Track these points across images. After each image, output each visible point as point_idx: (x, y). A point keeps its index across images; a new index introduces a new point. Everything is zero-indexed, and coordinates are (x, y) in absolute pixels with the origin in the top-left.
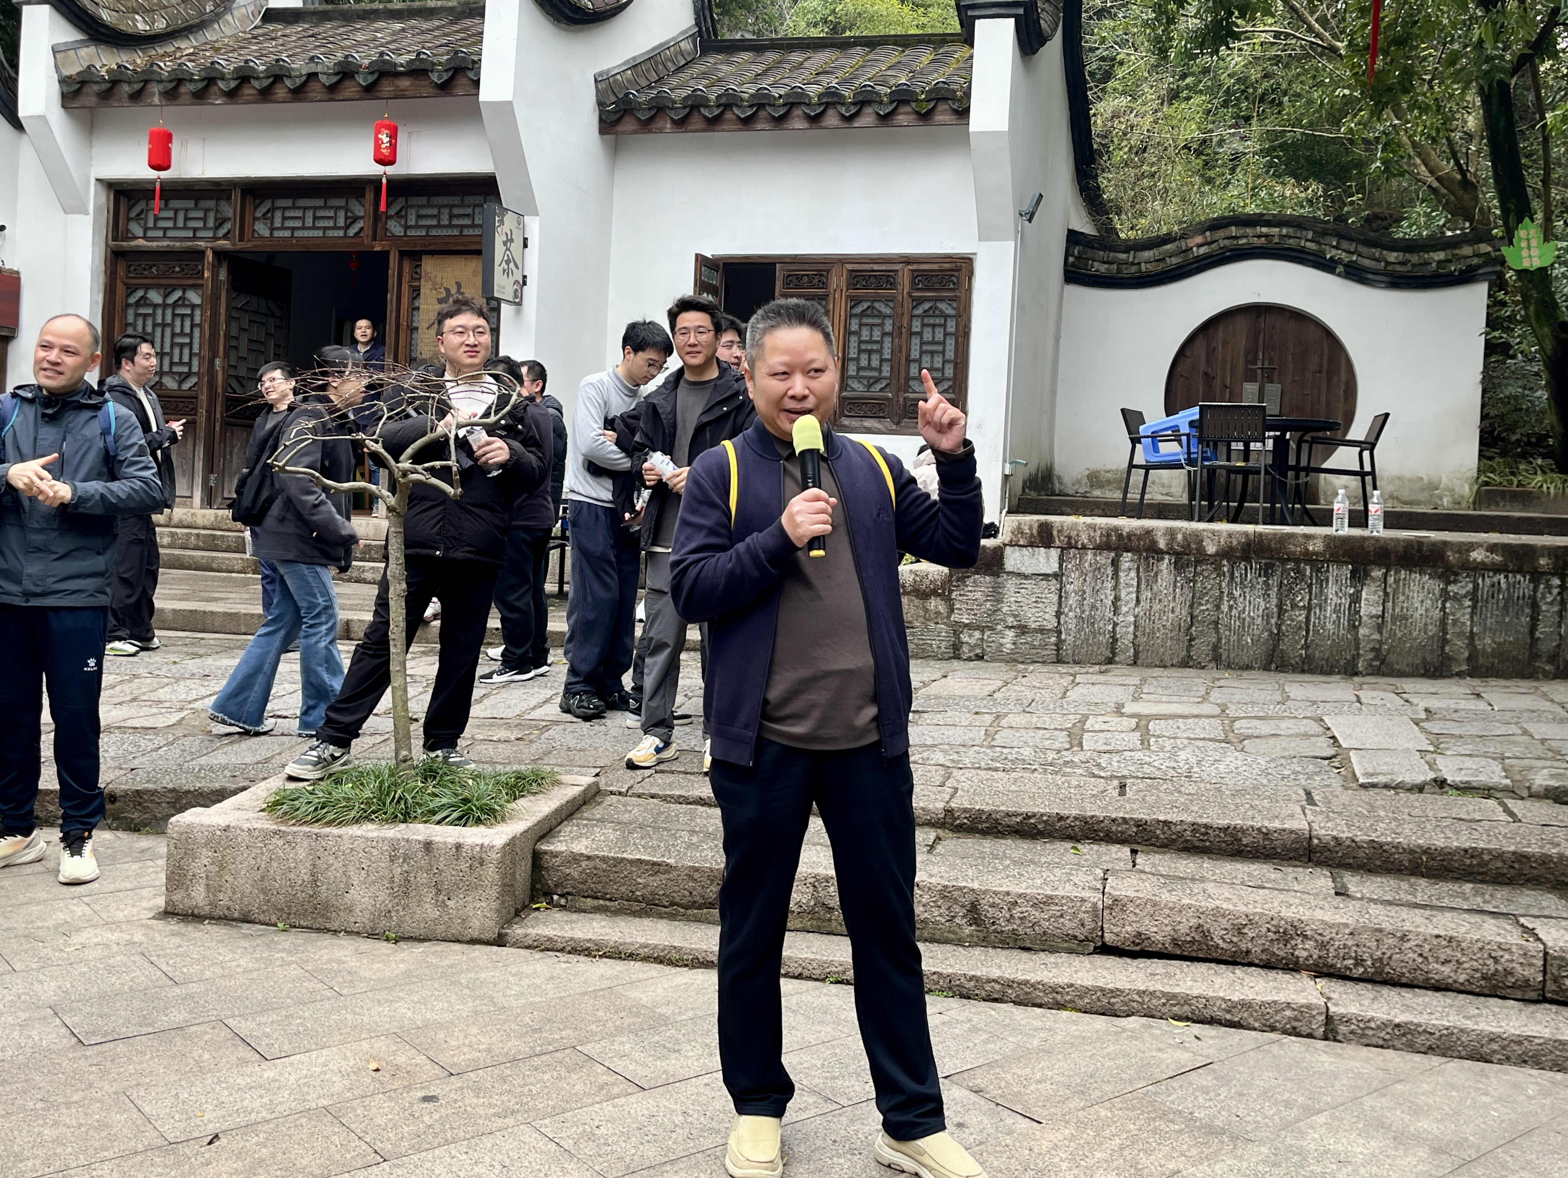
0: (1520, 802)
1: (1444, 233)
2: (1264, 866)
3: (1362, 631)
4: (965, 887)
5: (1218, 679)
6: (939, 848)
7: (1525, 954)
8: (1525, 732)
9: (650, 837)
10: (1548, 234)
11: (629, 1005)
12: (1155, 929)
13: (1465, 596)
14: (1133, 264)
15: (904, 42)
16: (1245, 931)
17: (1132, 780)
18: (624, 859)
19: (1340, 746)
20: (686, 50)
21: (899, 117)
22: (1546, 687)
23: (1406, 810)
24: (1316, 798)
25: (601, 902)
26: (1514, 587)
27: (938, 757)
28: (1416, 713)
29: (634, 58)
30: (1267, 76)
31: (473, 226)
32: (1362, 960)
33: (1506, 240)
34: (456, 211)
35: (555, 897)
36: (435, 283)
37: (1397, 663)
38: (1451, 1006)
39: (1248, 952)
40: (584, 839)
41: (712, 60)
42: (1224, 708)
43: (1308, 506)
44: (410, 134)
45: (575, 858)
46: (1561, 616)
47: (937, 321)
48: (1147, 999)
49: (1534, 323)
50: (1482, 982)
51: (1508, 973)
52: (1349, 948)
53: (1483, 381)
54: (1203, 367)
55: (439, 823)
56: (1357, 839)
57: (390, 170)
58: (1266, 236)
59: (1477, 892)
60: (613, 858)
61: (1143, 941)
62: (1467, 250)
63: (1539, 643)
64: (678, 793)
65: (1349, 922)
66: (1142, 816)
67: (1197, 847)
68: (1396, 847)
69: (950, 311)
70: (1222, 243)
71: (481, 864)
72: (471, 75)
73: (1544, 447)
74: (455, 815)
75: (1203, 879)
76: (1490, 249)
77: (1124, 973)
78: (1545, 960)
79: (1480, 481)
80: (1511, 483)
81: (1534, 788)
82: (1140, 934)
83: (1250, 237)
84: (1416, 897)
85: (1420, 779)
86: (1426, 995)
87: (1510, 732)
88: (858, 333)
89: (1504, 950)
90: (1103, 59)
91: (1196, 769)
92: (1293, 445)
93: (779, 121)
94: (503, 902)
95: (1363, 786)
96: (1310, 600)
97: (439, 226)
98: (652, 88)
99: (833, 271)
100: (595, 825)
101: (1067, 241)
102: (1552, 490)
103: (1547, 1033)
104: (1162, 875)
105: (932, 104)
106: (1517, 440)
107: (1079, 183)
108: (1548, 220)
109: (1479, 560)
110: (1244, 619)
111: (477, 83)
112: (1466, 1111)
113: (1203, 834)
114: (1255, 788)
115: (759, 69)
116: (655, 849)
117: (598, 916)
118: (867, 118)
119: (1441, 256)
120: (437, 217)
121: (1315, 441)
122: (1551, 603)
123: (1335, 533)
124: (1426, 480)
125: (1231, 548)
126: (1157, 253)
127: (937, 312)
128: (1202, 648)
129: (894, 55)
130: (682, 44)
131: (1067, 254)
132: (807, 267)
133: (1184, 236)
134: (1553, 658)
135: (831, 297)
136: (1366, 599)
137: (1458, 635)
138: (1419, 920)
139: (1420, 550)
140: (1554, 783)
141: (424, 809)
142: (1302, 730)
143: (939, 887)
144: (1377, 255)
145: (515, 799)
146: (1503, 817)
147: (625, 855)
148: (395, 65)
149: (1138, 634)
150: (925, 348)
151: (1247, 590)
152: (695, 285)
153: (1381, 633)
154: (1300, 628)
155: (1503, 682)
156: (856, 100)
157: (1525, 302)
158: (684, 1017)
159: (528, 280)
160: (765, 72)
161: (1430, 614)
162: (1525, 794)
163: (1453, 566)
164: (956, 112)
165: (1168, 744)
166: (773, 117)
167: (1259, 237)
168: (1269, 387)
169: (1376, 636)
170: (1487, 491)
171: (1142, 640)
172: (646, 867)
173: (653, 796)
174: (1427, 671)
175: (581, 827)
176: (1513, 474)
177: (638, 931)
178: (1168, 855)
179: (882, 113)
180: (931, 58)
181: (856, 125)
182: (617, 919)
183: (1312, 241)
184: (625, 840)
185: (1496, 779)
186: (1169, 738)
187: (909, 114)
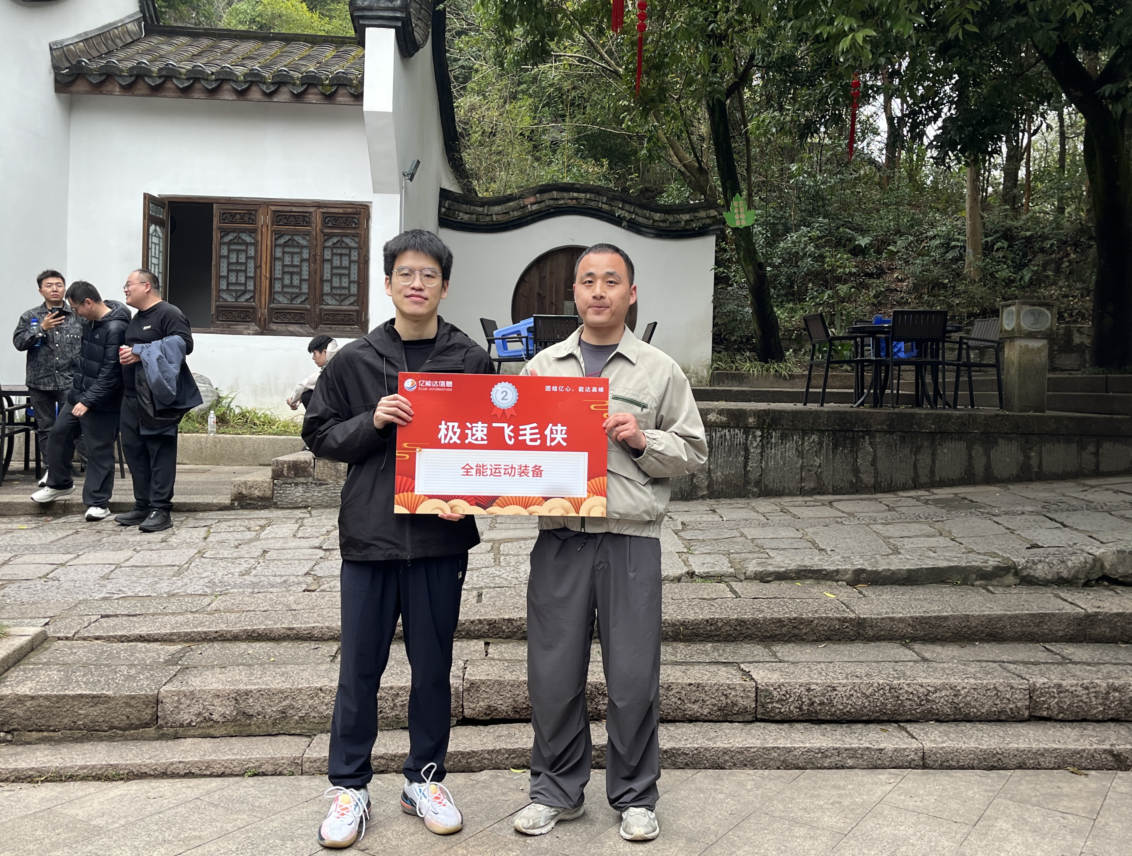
0: (740, 584)
1: (688, 202)
7: (744, 690)
8: (742, 535)
9: (92, 675)
10: (750, 205)
11: (66, 821)
12: (501, 702)
14: (487, 215)
15: (314, 40)
17: (487, 590)
18: (66, 695)
20: (132, 31)
21: (309, 96)
22: (754, 502)
25: (45, 734)
26: (734, 438)
28: (675, 525)
29: (86, 33)
30: (575, 88)
33: (726, 208)
35: (2, 734)
38: (699, 732)
40: (29, 682)
41: (156, 41)
45: (20, 699)
46: (762, 456)
47: (344, 252)
48: (494, 756)
49: (743, 263)
50: (718, 713)
51: (734, 704)
53: (713, 302)
54: (536, 290)
58: (576, 199)
59: (715, 648)
60: (56, 696)
61: (492, 712)
62: (702, 214)
63: (750, 473)
64: (120, 633)
66: (493, 617)
69: (353, 244)
70: (548, 203)
73: (751, 345)
76: (716, 213)
77: (478, 738)
78: (757, 693)
79: (713, 367)
80: (731, 368)
81: (748, 573)
82: (489, 707)
83: (566, 199)
84: (676, 657)
85: (678, 573)
87: (733, 536)
88: (282, 259)
89: (731, 689)
90: (462, 67)
93: (213, 92)
98: (102, 58)
99: (260, 211)
100: (41, 669)
101: (440, 196)
102: (755, 372)
103: (758, 743)
104: (506, 660)
105: (333, 89)
106: (735, 340)
107: (447, 155)
108: (750, 195)
109: (712, 420)
112: (708, 807)
115: (195, 50)
116: (95, 684)
117: (42, 746)
118: (284, 95)
119: (687, 217)
122: (756, 447)
126: (504, 208)
127: (343, 245)
129: (305, 49)
130: (129, 26)
131: (440, 207)
132: (238, 207)
133: (521, 197)
134: (758, 483)
135: (259, 230)
138: (678, 674)
140: (760, 569)
144: (648, 215)
146: (730, 595)
147: (67, 692)
150: (335, 271)
152: (144, 218)
155: (728, 501)
156: (275, 80)
157: (738, 249)
158: (117, 825)
160: (200, 54)
162: (742, 577)
164: (353, 95)
165: (513, 560)
166: (207, 89)
167: (572, 199)
170: (718, 374)
172: (87, 700)
173: (97, 638)
174: (683, 496)
175: (27, 672)
176: (733, 362)
177: (78, 755)
178: (511, 644)
179: (295, 92)
180: (334, 54)
181: (275, 100)
182: (60, 747)
183: (606, 204)
184: (68, 679)
185: (725, 569)
186: (514, 556)
187: (316, 94)
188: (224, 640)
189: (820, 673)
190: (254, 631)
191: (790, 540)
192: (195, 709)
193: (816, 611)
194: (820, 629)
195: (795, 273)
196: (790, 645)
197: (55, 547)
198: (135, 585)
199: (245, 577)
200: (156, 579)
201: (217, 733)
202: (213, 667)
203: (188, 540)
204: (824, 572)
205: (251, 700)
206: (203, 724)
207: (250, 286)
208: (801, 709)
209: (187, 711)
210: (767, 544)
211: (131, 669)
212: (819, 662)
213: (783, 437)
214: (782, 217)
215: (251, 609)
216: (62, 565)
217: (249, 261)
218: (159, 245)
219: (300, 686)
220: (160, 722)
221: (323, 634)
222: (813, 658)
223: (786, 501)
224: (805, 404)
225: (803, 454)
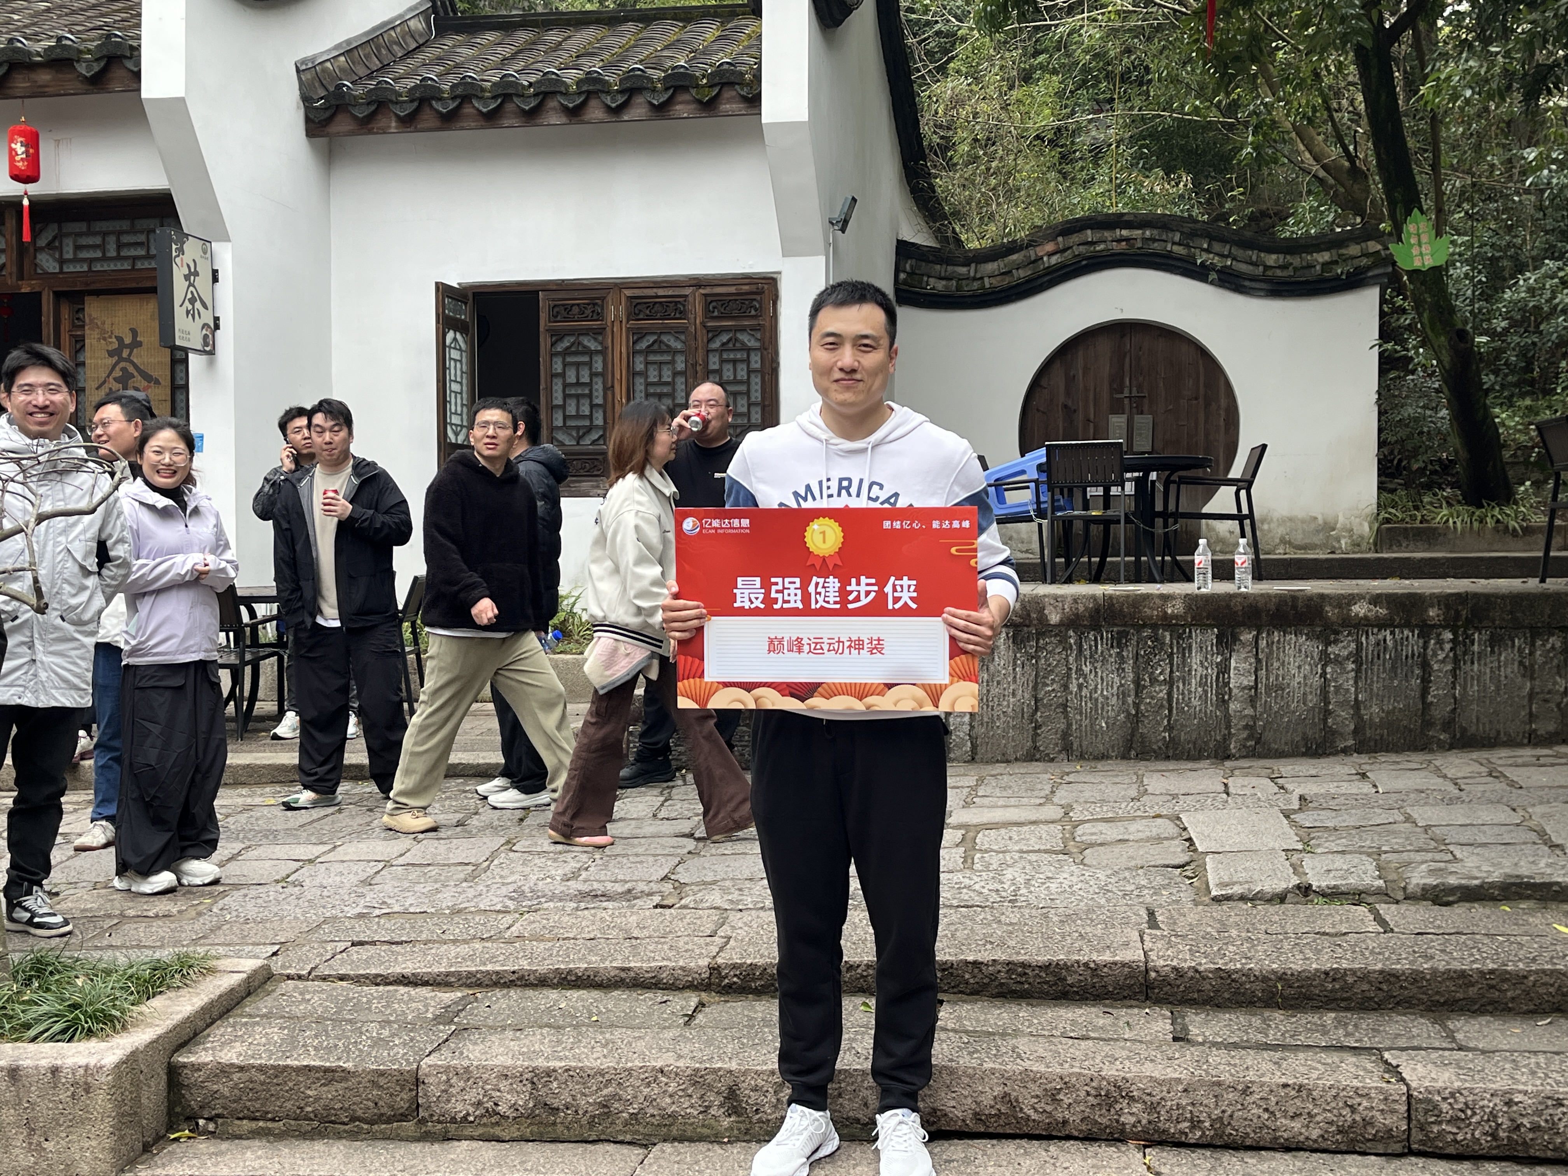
0: (1394, 907)
1: (1333, 230)
2: (1093, 1009)
3: (1233, 706)
4: (720, 1069)
5: (1068, 774)
6: (700, 1018)
7: (1386, 1099)
8: (1408, 819)
9: (328, 1035)
10: (1441, 228)
12: (953, 1103)
13: (1348, 658)
14: (975, 279)
15: (686, 15)
16: (1061, 1096)
18: (287, 1066)
19: (1196, 850)
20: (417, 30)
21: (678, 107)
22: (1439, 760)
23: (1263, 927)
24: (1160, 918)
25: (261, 1124)
26: (1402, 644)
27: (715, 898)
28: (1289, 801)
29: (348, 42)
30: (1128, 51)
31: (149, 257)
32: (1199, 1122)
33: (1395, 238)
34: (125, 239)
35: (201, 1122)
36: (104, 331)
37: (1275, 742)
38: (1301, 1170)
39: (1065, 1122)
40: (238, 1044)
41: (451, 43)
42: (1068, 809)
43: (1178, 558)
44: (58, 142)
45: (224, 1071)
46: (1455, 676)
47: (739, 356)
50: (1338, 1137)
51: (1367, 1122)
52: (1184, 1108)
53: (1379, 402)
54: (1062, 399)
55: (33, 1040)
56: (1201, 969)
57: (33, 189)
58: (1127, 240)
59: (1339, 1022)
60: (273, 1067)
62: (1354, 250)
63: (1433, 708)
64: (374, 971)
65: (1183, 1076)
66: (948, 957)
67: (1014, 992)
68: (1247, 975)
69: (752, 343)
70: (1078, 250)
71: (87, 1092)
72: (129, 64)
73: (1453, 475)
74: (57, 1027)
75: (1017, 1033)
76: (1379, 247)
78: (1409, 1104)
79: (1381, 517)
80: (1413, 518)
81: (1410, 888)
82: (934, 1110)
83: (1108, 241)
84: (1267, 1036)
85: (1280, 886)
86: (1274, 1158)
87: (1391, 820)
88: (644, 374)
89: (1361, 1096)
90: (938, 33)
91: (1023, 891)
92: (1160, 487)
93: (531, 115)
94: (121, 1138)
95: (1217, 900)
96: (1171, 672)
97: (104, 258)
98: (372, 78)
99: (609, 299)
100: (257, 1023)
101: (897, 254)
102: (1459, 524)
104: (966, 1032)
105: (716, 90)
106: (1420, 469)
107: (909, 183)
109: (1361, 615)
110: (1097, 700)
111: (137, 75)
113: (1020, 975)
114: (1090, 910)
115: (507, 51)
116: (329, 1050)
117: (257, 1143)
118: (638, 110)
119: (1325, 257)
120: (102, 247)
121: (1182, 481)
122: (1443, 661)
123: (1197, 591)
124: (1320, 521)
125: (1077, 615)
126: (1002, 266)
127: (738, 345)
128: (1049, 737)
129: (672, 31)
130: (411, 23)
131: (898, 268)
132: (576, 294)
133: (1031, 243)
134: (1448, 725)
135: (608, 330)
136: (1235, 668)
137: (1341, 704)
138: (1266, 1066)
139: (1294, 607)
140: (1432, 881)
141: (15, 1022)
142: (1155, 832)
143: (689, 1072)
144: (1254, 258)
145: (148, 999)
146: (1373, 926)
147: (289, 1062)
148: (29, 54)
149: (975, 724)
151: (1099, 665)
152: (438, 322)
153: (1254, 707)
154: (1162, 706)
155: (1394, 757)
156: (624, 86)
159: (222, 323)
160: (514, 56)
161: (1309, 682)
162: (1400, 895)
163: (1333, 624)
164: (744, 99)
165: (995, 861)
166: (523, 110)
167: (1119, 241)
168: (1137, 418)
169: (1249, 711)
170: (1388, 529)
171: (980, 730)
172: (317, 1075)
173: (342, 978)
174: (1308, 749)
175: (238, 1028)
176: (1416, 508)
177: (303, 1159)
178: (979, 1005)
179: (656, 103)
180: (717, 34)
181: (626, 118)
182: (280, 1145)
183: (1179, 244)
184: (292, 1042)
185: (1368, 881)
186: (997, 852)
187: (687, 102)
188: (526, 986)
189: (1533, 1073)
190: (570, 972)
191: (1496, 828)
192: (472, 1095)
193: (1534, 960)
194: (1542, 990)
195: (1534, 344)
196: (1483, 1020)
197: (305, 834)
198: (407, 894)
199: (569, 883)
200: (438, 885)
201: (505, 1135)
202: (504, 1029)
203: (496, 823)
204: (1555, 888)
205: (555, 1085)
206: (485, 1120)
207: (599, 421)
208: (1494, 1136)
209: (459, 1098)
210: (1453, 835)
211: (383, 1028)
212: (1535, 1053)
213: (1495, 642)
214: (1509, 245)
215: (571, 935)
216: (310, 861)
217: (595, 380)
218: (461, 361)
219: (629, 1065)
220: (422, 1113)
221: (676, 979)
222: (1526, 1045)
223: (1500, 756)
224: (1543, 581)
225: (1533, 671)
